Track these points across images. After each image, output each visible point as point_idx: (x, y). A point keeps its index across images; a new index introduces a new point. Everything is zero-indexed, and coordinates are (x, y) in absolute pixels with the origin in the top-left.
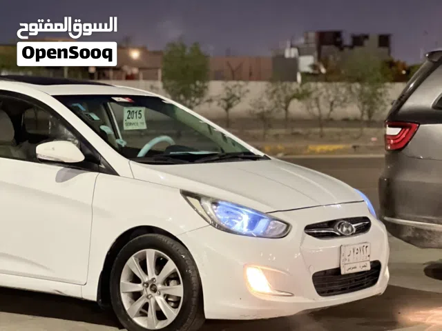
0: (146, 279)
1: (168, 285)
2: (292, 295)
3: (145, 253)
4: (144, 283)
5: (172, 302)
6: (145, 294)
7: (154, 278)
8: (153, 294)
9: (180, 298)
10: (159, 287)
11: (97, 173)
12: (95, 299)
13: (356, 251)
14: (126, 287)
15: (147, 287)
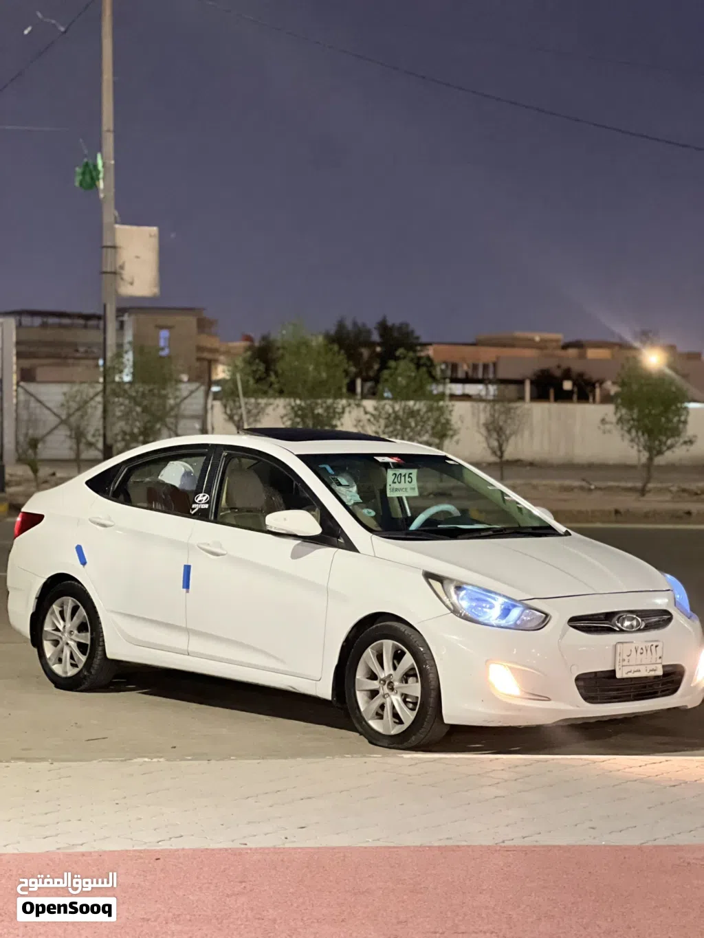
0: (382, 675)
1: (406, 682)
2: (549, 700)
3: (382, 644)
4: (381, 680)
5: (410, 702)
6: (381, 692)
7: (391, 675)
8: (390, 693)
9: (417, 698)
10: (396, 684)
11: (335, 549)
12: (329, 698)
13: (639, 651)
14: (362, 684)
15: (384, 684)
